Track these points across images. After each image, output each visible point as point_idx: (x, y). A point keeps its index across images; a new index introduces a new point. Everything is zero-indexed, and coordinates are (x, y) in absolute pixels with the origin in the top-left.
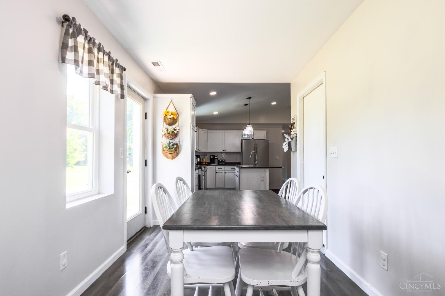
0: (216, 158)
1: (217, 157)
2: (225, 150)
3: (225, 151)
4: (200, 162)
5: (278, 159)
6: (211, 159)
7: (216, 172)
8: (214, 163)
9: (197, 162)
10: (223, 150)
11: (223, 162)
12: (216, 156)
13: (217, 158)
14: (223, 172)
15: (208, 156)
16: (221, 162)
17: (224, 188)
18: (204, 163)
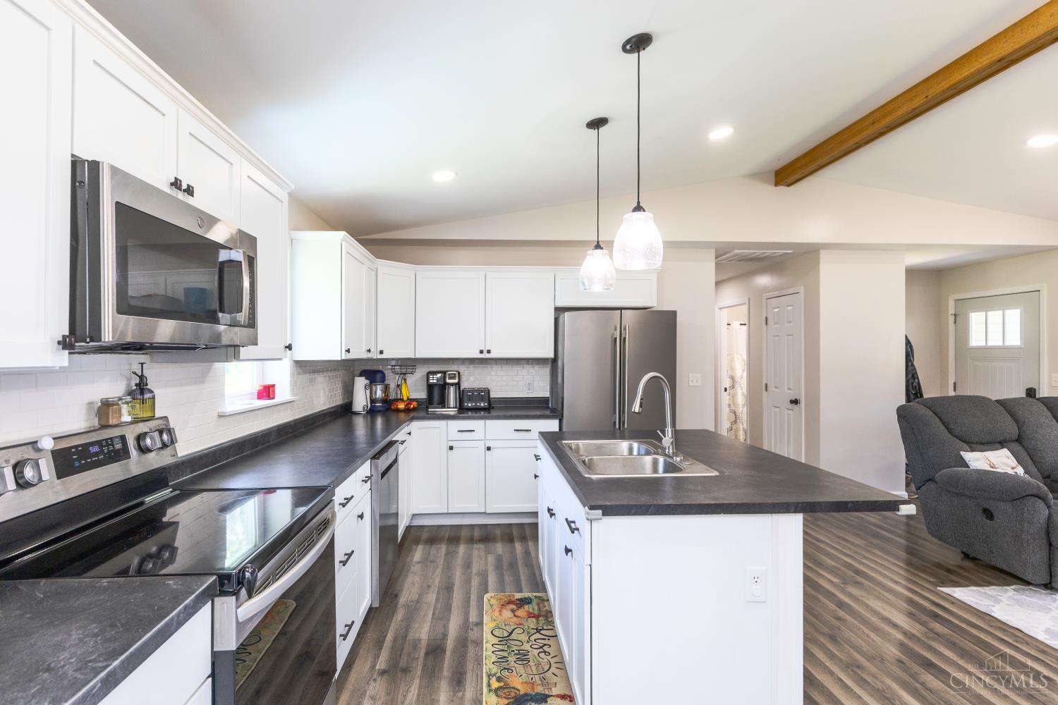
0: (452, 384)
1: (456, 381)
2: (489, 352)
3: (488, 356)
4: (385, 401)
5: (699, 384)
6: (430, 387)
7: (451, 444)
8: (443, 402)
9: (373, 401)
10: (481, 352)
11: (482, 399)
12: (452, 377)
13: (458, 385)
14: (482, 446)
15: (421, 372)
16: (470, 399)
17: (485, 513)
18: (401, 406)
